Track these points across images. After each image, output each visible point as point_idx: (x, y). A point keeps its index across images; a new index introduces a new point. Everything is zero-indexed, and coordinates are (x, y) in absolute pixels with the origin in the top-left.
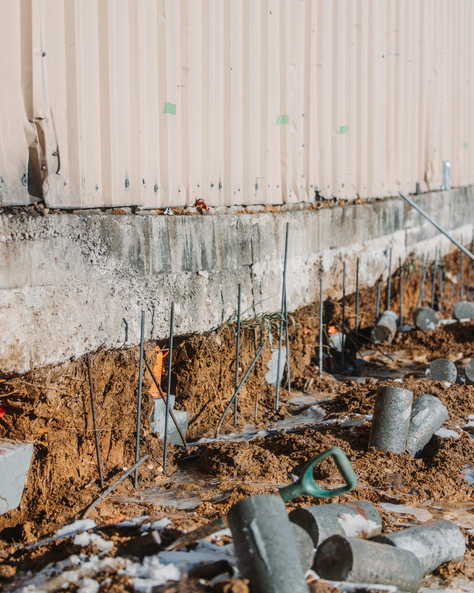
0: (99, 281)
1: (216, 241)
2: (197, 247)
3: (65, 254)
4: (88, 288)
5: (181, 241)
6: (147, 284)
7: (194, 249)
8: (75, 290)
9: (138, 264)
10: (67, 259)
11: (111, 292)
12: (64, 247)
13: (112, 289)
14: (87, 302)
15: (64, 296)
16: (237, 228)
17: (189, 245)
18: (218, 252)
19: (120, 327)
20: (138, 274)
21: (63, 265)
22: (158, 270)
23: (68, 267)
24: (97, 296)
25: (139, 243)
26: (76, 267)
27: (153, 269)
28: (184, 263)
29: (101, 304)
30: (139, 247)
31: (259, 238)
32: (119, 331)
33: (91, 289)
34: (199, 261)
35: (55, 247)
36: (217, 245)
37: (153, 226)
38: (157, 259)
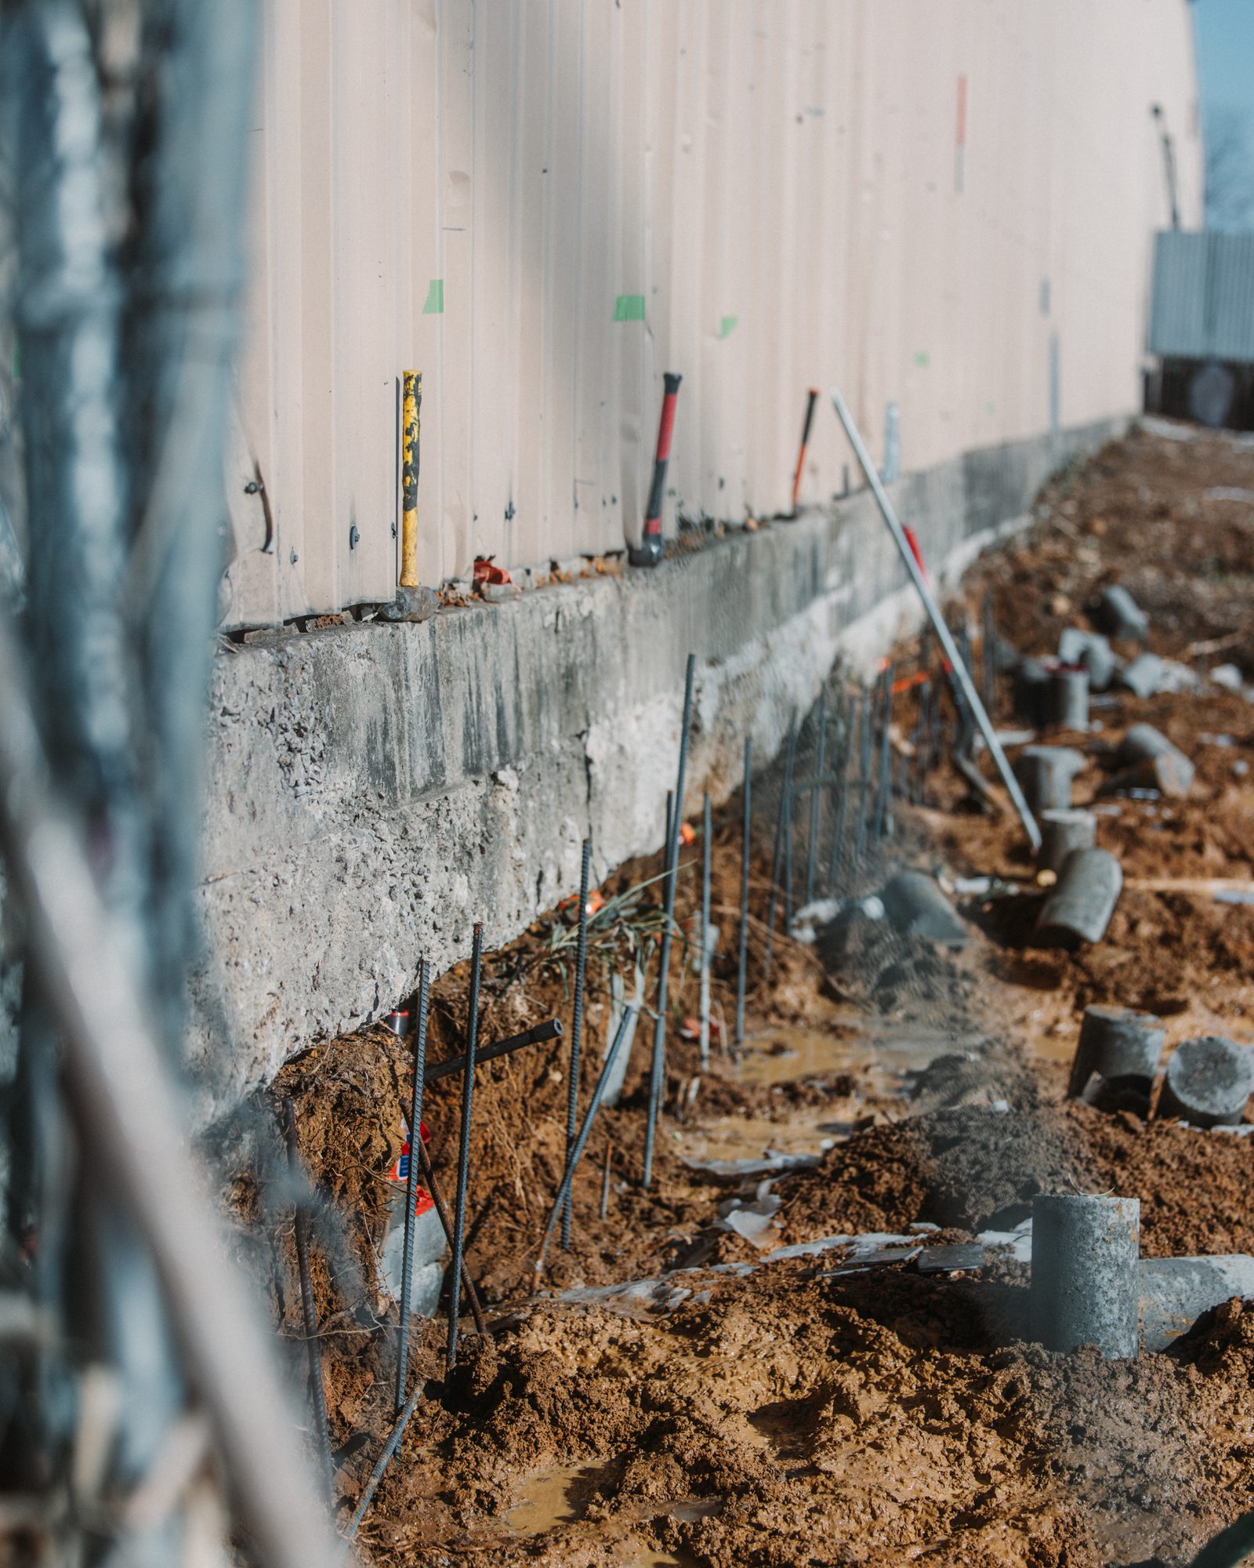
0: (314, 842)
1: (522, 677)
2: (489, 699)
3: (247, 773)
4: (292, 867)
5: (460, 687)
6: (406, 831)
7: (483, 707)
8: (270, 881)
9: (383, 772)
10: (250, 790)
11: (337, 868)
12: (245, 753)
13: (339, 860)
14: (291, 910)
15: (247, 904)
16: (556, 631)
17: (474, 697)
18: (525, 707)
19: (357, 971)
20: (385, 802)
21: (242, 809)
22: (420, 784)
23: (254, 814)
24: (308, 887)
25: (385, 709)
26: (268, 808)
27: (412, 783)
28: (466, 753)
29: (318, 909)
30: (386, 723)
31: (595, 653)
32: (353, 985)
33: (300, 871)
34: (494, 742)
35: (226, 757)
36: (523, 686)
37: (409, 652)
38: (418, 751)
